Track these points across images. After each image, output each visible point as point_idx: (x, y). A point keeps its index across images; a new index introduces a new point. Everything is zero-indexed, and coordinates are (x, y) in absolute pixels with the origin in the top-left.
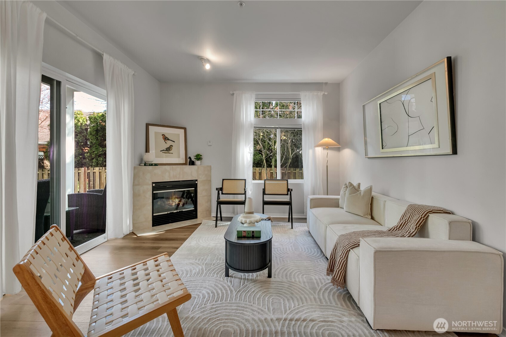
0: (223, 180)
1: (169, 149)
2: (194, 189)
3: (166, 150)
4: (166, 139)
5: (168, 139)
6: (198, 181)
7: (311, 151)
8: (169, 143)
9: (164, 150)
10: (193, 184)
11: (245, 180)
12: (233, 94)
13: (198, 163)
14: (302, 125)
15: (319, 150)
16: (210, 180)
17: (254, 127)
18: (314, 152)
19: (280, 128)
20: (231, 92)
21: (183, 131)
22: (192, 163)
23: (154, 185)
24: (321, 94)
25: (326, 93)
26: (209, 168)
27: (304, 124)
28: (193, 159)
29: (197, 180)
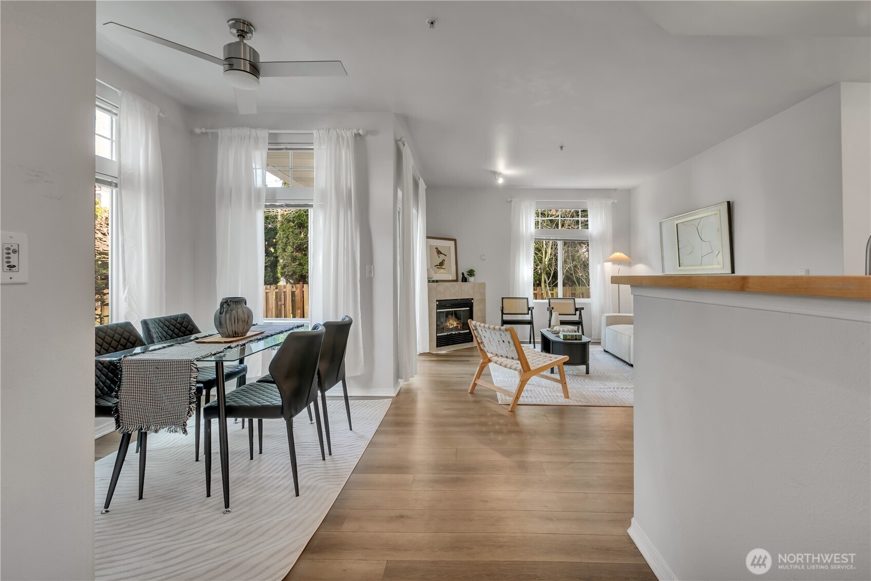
0: (503, 298)
1: (441, 264)
2: (468, 308)
3: (440, 265)
4: (439, 252)
5: (441, 253)
6: (474, 299)
7: (599, 267)
8: (442, 257)
9: (437, 265)
10: (468, 303)
11: (527, 299)
12: (511, 201)
13: (471, 279)
14: (589, 237)
15: (608, 265)
16: (485, 299)
17: (535, 239)
18: (603, 268)
19: (564, 240)
20: (509, 200)
21: (453, 242)
22: (465, 280)
23: (437, 303)
24: (610, 202)
25: (616, 201)
26: (483, 285)
27: (591, 236)
28: (466, 275)
29: (472, 299)
